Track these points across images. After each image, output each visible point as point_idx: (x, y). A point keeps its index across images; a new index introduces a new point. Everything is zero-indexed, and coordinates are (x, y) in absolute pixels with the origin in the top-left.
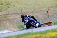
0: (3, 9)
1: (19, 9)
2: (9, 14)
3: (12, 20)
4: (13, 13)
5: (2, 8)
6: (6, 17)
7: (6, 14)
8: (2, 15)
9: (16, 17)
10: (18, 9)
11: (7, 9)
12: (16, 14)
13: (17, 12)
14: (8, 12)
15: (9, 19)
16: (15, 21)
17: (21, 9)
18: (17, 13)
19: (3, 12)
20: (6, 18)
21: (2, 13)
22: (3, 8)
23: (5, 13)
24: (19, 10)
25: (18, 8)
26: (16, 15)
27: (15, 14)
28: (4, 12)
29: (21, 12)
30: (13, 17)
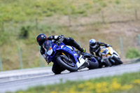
0: (91, 10)
1: (130, 11)
2: (104, 23)
3: (111, 38)
4: (116, 20)
5: (87, 8)
6: (97, 30)
7: (98, 23)
8: (87, 25)
9: (122, 30)
10: (127, 10)
11: (100, 9)
12: (123, 22)
13: (124, 17)
14: (103, 17)
15: (104, 34)
16: (121, 39)
17: (133, 10)
18: (125, 20)
19: (90, 17)
20: (97, 33)
21: (87, 19)
22: (91, 7)
23: (96, 20)
24: (129, 13)
25: (129, 8)
26: (123, 24)
27: (119, 22)
28: (93, 16)
29: (135, 19)
30: (115, 30)
